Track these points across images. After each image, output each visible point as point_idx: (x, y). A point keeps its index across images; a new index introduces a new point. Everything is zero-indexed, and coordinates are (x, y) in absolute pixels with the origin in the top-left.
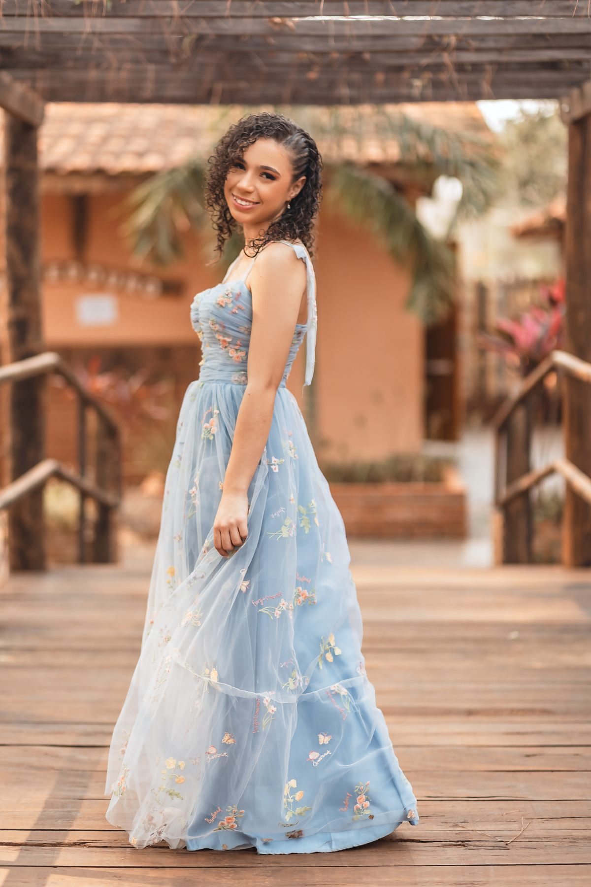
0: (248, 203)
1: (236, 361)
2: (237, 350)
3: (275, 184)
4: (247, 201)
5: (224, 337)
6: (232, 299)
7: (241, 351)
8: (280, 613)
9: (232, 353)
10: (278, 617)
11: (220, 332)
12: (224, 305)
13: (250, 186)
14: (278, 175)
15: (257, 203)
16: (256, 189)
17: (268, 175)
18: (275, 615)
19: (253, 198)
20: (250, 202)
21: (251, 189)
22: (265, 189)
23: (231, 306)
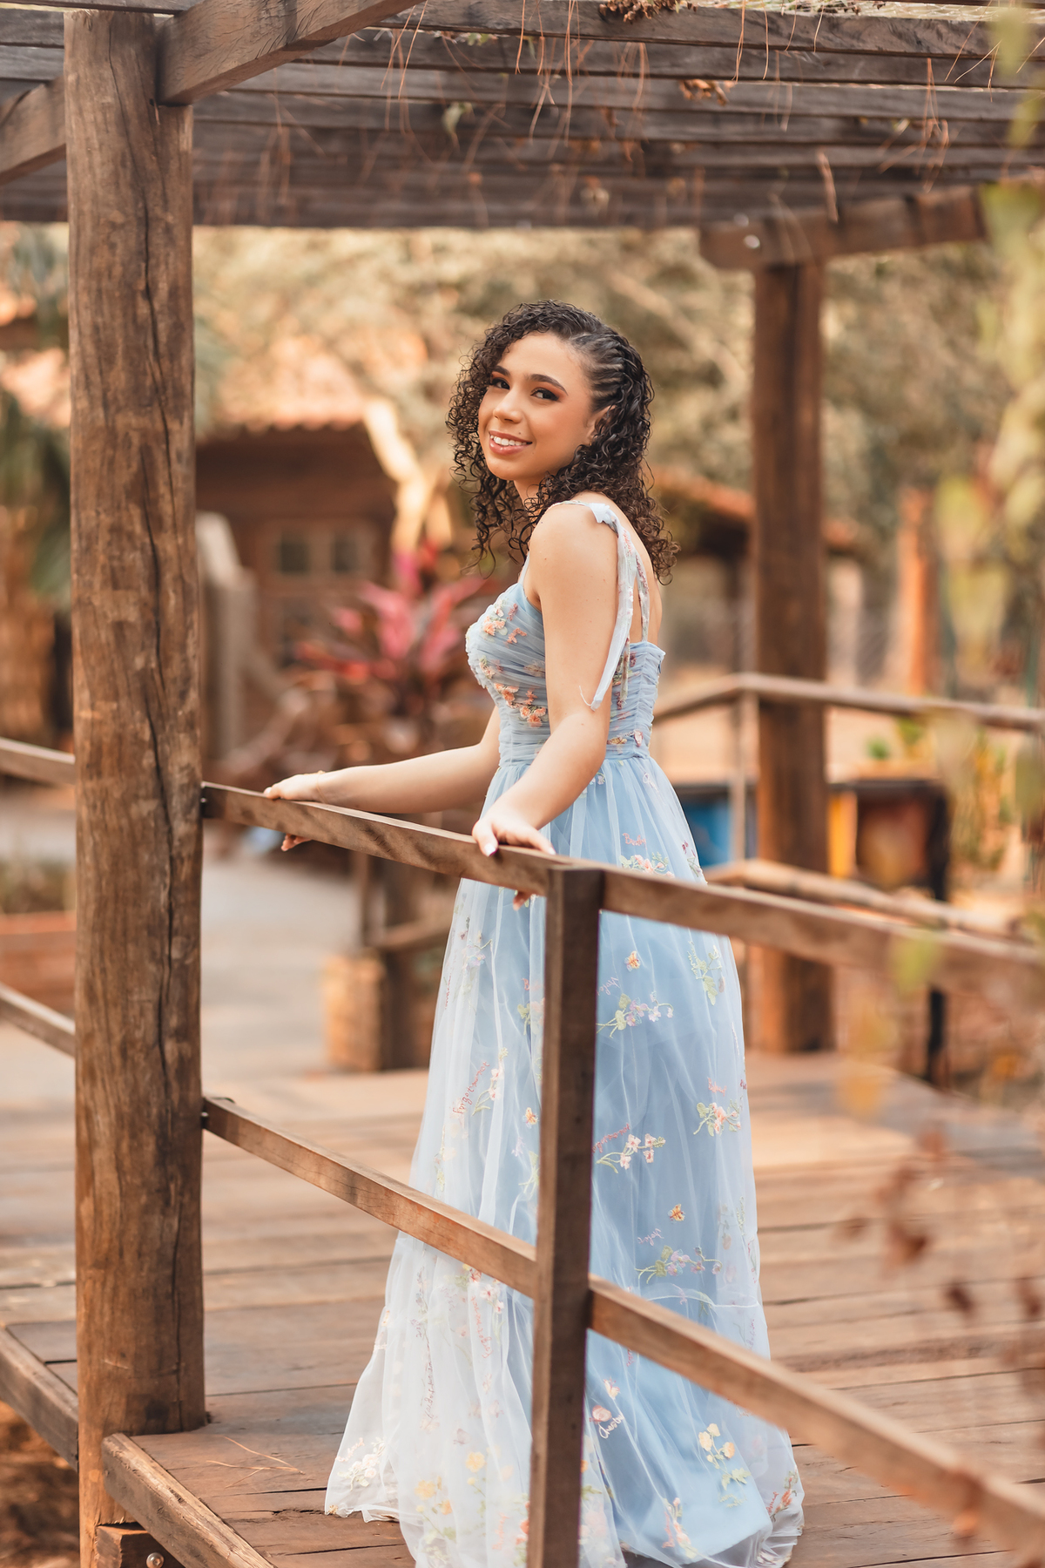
0: (512, 443)
1: (533, 726)
2: (531, 706)
3: (556, 408)
4: (510, 438)
5: (505, 686)
6: (504, 620)
7: (537, 708)
8: (628, 1159)
9: (525, 713)
10: (627, 1166)
11: (498, 679)
12: (493, 634)
13: (513, 410)
14: (562, 391)
15: (529, 443)
16: (527, 418)
17: (545, 391)
18: (622, 1165)
19: (519, 431)
20: (516, 439)
21: (514, 415)
22: (542, 415)
23: (504, 632)
